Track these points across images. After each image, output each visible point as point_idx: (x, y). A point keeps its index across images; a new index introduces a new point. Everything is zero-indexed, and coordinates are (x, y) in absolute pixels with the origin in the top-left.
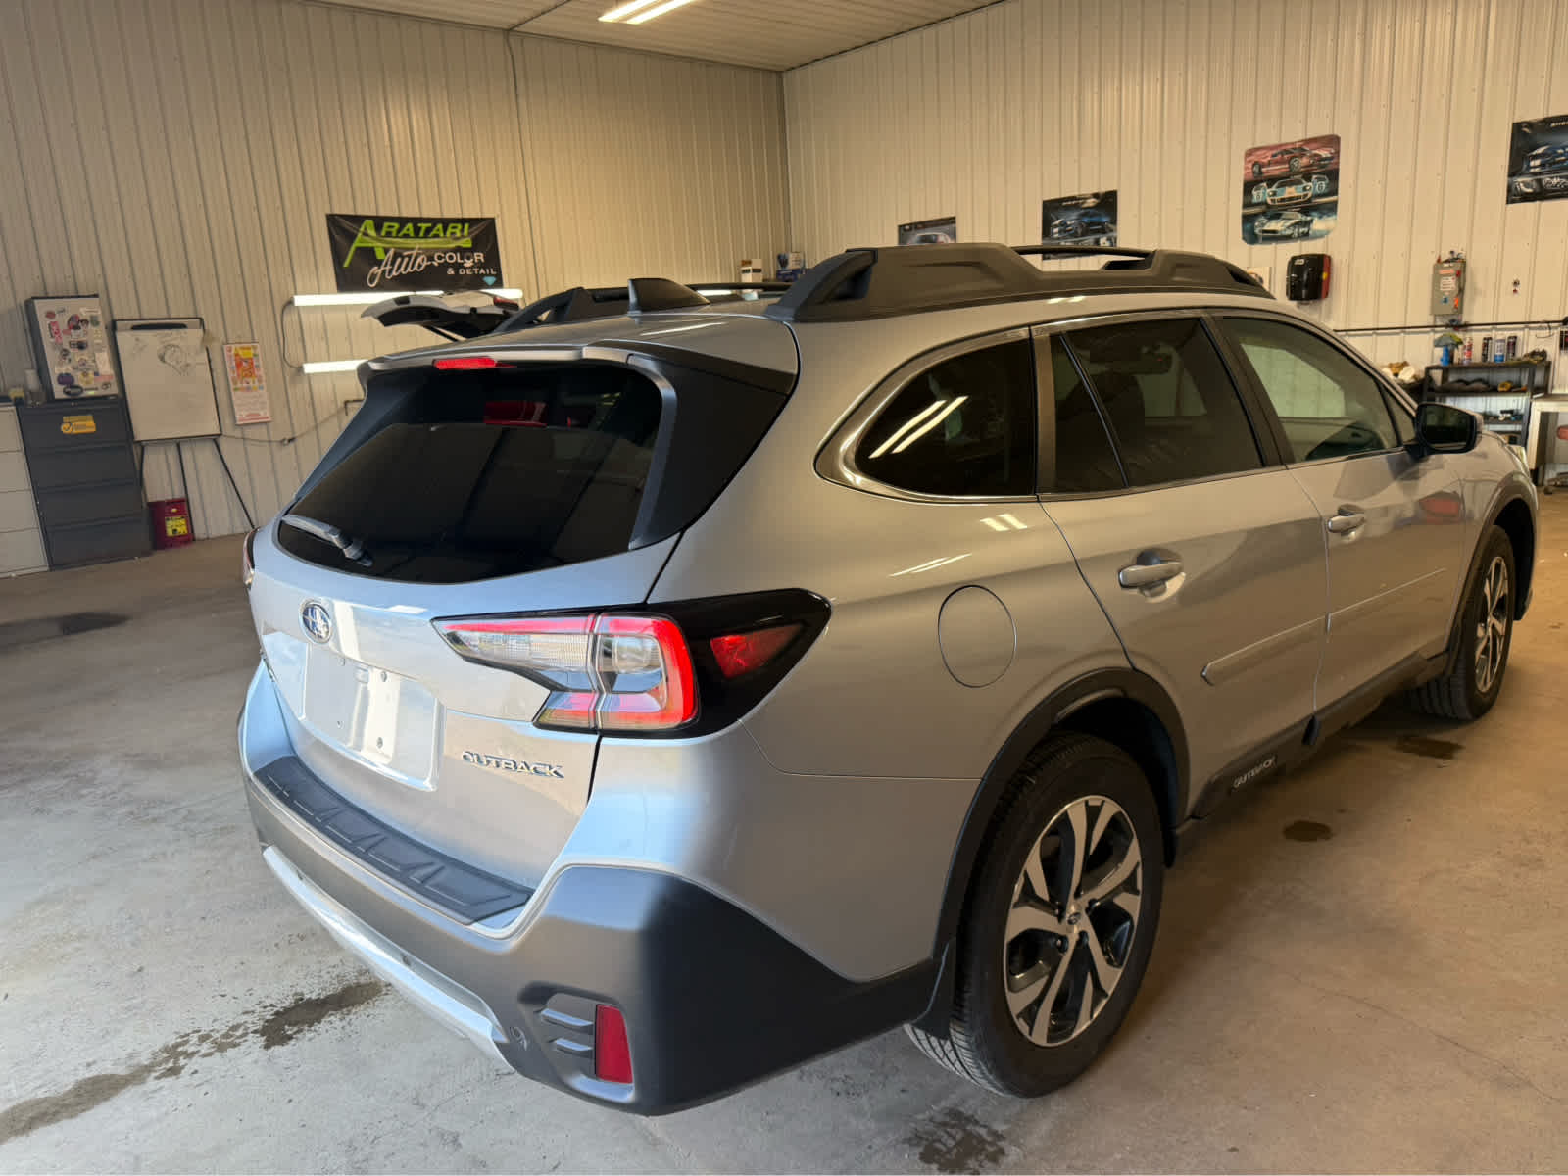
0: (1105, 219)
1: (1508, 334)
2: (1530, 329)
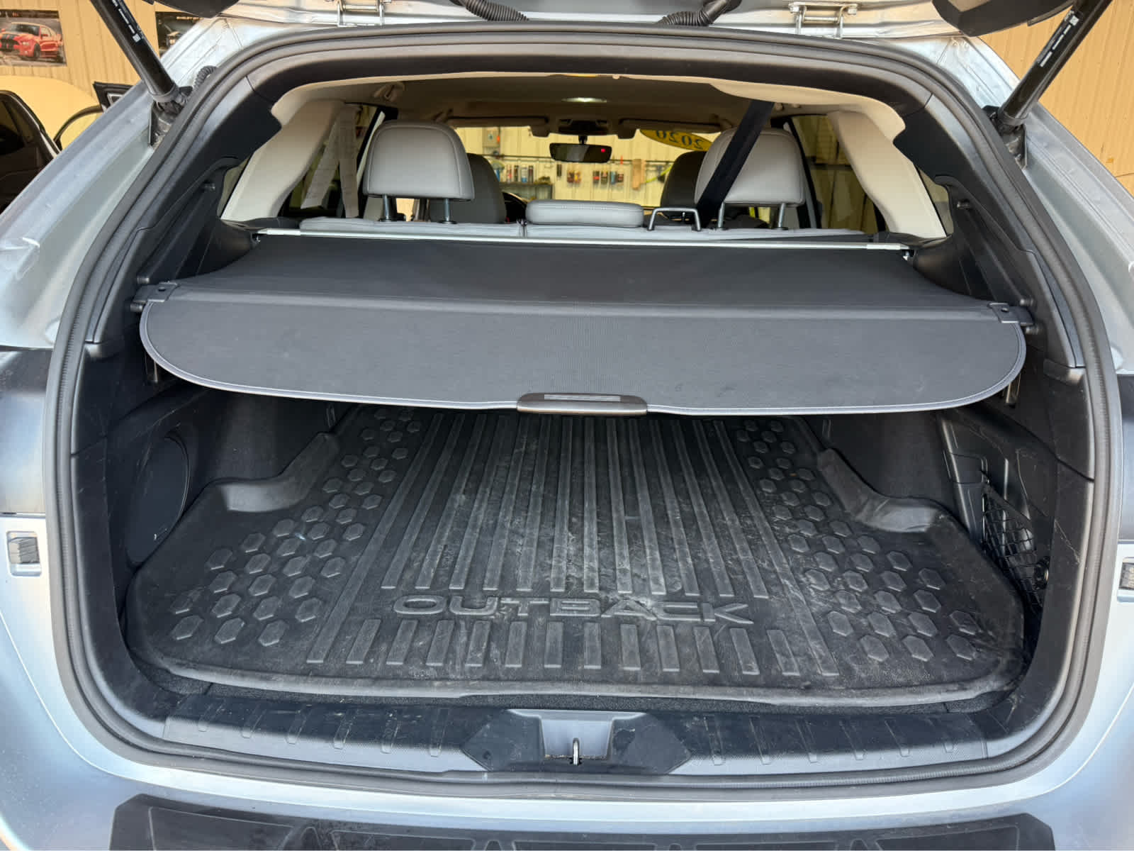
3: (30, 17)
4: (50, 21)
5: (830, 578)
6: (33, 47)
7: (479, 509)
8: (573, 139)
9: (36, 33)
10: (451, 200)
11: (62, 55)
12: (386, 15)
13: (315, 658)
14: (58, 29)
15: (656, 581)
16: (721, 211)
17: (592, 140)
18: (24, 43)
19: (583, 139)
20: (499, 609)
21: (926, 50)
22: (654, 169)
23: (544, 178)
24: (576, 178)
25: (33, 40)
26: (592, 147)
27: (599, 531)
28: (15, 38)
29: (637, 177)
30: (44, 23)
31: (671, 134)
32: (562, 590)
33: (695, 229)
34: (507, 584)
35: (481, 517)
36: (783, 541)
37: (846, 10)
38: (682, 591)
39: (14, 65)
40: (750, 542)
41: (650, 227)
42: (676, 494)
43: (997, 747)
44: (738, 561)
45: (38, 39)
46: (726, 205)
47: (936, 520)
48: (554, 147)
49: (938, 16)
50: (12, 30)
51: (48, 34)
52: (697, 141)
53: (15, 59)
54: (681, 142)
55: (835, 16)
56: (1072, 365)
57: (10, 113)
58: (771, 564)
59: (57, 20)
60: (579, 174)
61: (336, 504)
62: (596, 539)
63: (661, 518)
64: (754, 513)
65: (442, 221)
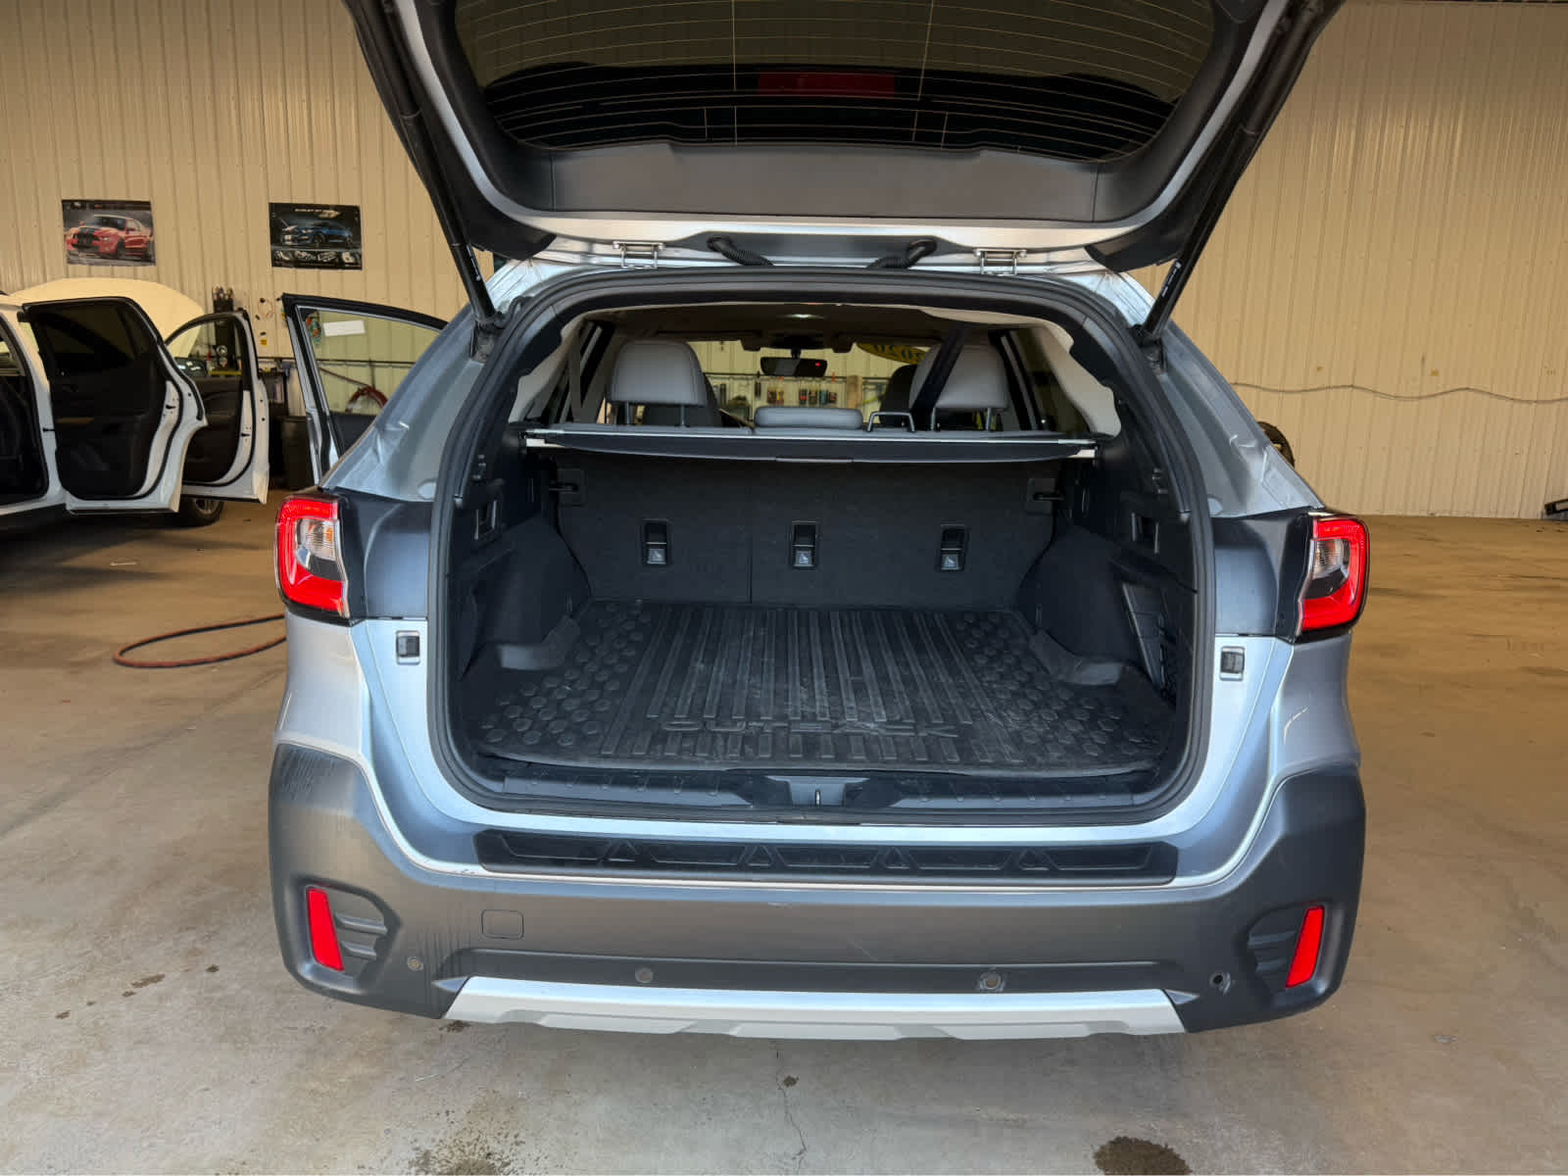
0: (346, 234)
1: (723, 381)
2: (734, 379)
3: (115, 208)
4: (140, 213)
5: (1026, 713)
6: (116, 243)
7: (718, 671)
8: (786, 353)
9: (121, 227)
10: (687, 406)
11: (150, 253)
12: (659, 258)
13: (607, 750)
14: (149, 223)
15: (879, 714)
16: (933, 415)
17: (806, 354)
18: (106, 239)
19: (796, 353)
20: (747, 727)
21: (1086, 282)
22: (873, 387)
23: (739, 398)
24: (778, 398)
25: (115, 236)
26: (805, 361)
27: (827, 686)
28: (95, 233)
29: (853, 396)
30: (129, 215)
31: (891, 348)
32: (799, 718)
33: (910, 430)
34: (751, 714)
35: (721, 674)
36: (991, 694)
37: (1018, 253)
38: (901, 719)
39: (91, 264)
40: (960, 693)
41: (869, 429)
42: (897, 663)
43: (1139, 799)
44: (950, 704)
45: (122, 234)
46: (939, 411)
47: (1123, 671)
48: (764, 361)
49: (1089, 258)
50: (93, 224)
51: (136, 229)
52: (917, 355)
53: (93, 257)
54: (901, 356)
55: (1011, 258)
56: (1182, 511)
57: (124, 321)
58: (978, 705)
59: (148, 212)
60: (782, 393)
61: (592, 667)
62: (825, 690)
63: (883, 678)
64: (966, 675)
65: (678, 425)
